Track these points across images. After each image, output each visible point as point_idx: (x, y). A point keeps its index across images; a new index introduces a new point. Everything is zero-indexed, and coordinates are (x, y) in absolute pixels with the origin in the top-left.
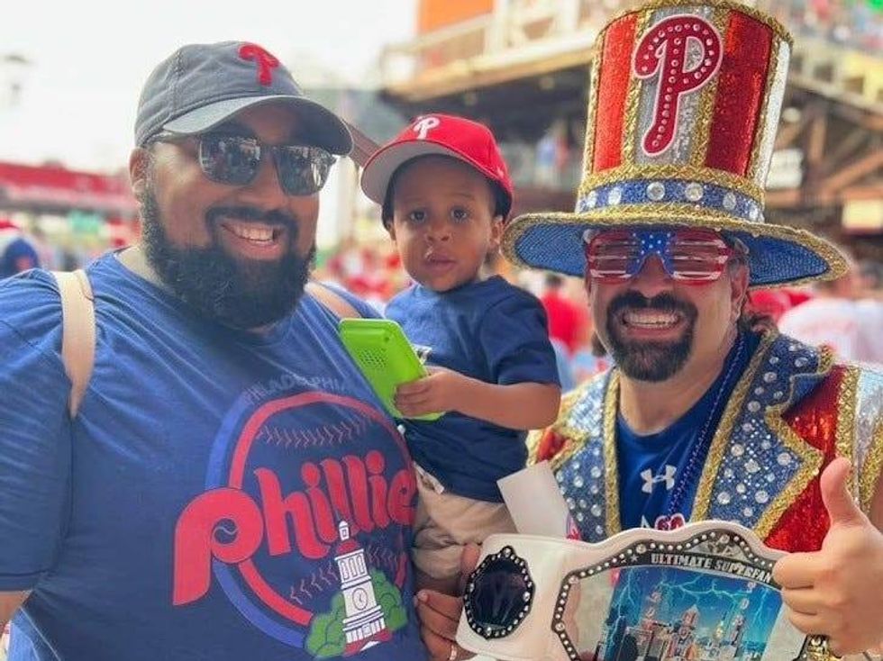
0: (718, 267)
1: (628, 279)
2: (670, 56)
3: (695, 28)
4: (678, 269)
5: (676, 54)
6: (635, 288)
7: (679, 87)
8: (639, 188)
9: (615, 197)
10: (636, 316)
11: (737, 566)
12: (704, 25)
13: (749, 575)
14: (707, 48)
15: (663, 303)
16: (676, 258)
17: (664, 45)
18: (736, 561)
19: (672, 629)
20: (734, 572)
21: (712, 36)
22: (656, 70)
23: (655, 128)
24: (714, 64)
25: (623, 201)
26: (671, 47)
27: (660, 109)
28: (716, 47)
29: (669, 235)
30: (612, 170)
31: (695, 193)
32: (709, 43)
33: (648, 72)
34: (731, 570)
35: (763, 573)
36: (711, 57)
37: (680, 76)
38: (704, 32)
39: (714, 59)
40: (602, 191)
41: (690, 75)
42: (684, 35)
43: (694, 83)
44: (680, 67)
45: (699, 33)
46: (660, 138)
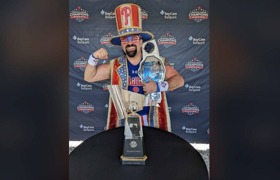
2: (125, 12)
5: (126, 12)
6: (128, 44)
8: (125, 31)
10: (129, 48)
12: (129, 7)
14: (130, 10)
15: (132, 45)
17: (124, 11)
24: (131, 12)
26: (125, 11)
27: (126, 19)
31: (133, 30)
33: (123, 15)
38: (129, 8)
40: (121, 32)
41: (128, 14)
42: (126, 9)
43: (129, 15)
44: (127, 13)
45: (128, 9)
46: (127, 23)
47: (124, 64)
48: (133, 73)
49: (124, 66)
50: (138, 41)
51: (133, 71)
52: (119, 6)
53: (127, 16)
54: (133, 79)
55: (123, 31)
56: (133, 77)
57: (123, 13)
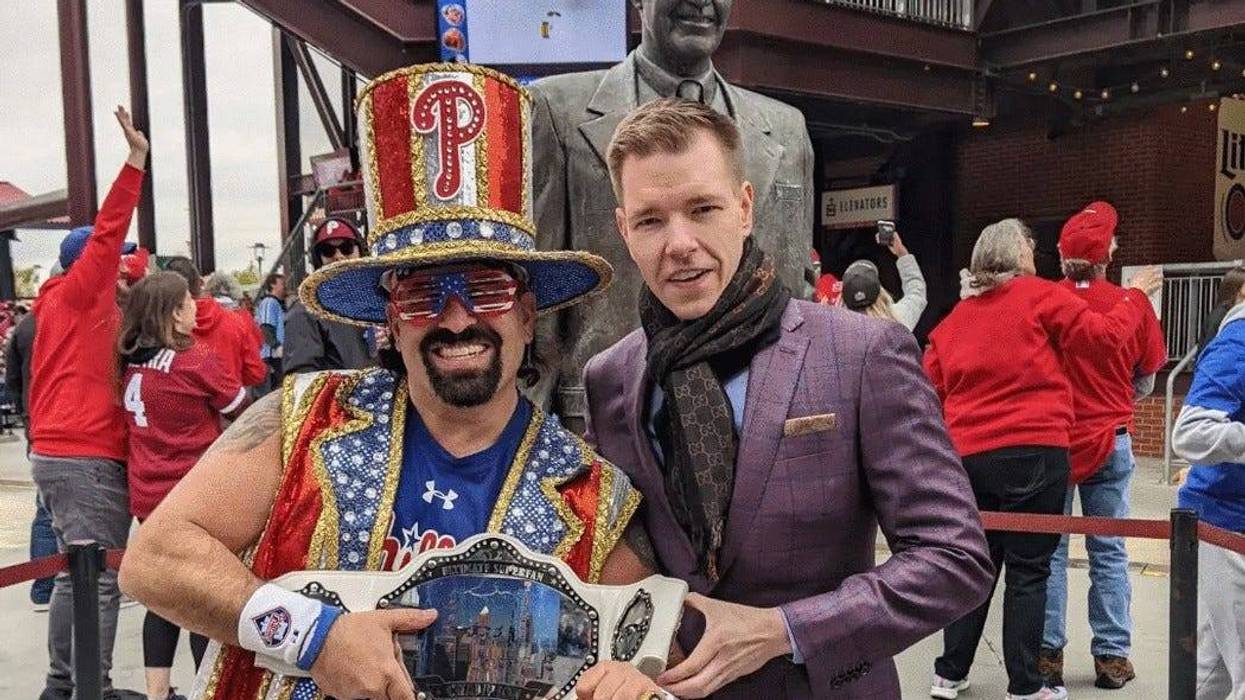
0: (508, 298)
1: (433, 319)
2: (444, 115)
3: (462, 91)
4: (479, 304)
5: (449, 113)
6: (442, 325)
7: (457, 140)
8: (438, 229)
9: (417, 238)
10: (449, 350)
11: (510, 568)
13: (522, 574)
14: (475, 108)
16: (473, 295)
17: (437, 104)
18: (510, 564)
19: (471, 632)
20: (510, 574)
21: (476, 96)
22: (435, 125)
23: (443, 176)
24: (481, 121)
25: (426, 241)
26: (444, 107)
27: (445, 159)
28: (480, 105)
29: (463, 276)
30: (409, 214)
31: (486, 230)
32: (474, 103)
33: (427, 128)
34: (507, 572)
35: (534, 573)
36: (478, 115)
37: (456, 130)
38: (468, 93)
39: (481, 116)
40: (403, 234)
41: (464, 130)
42: (453, 96)
43: (469, 137)
44: (454, 124)
45: (465, 95)
46: (450, 183)
47: (384, 419)
48: (428, 497)
49: (376, 427)
50: (509, 305)
51: (430, 485)
52: (404, 70)
53: (456, 137)
54: (413, 541)
55: (417, 225)
56: (416, 527)
57: (430, 120)
